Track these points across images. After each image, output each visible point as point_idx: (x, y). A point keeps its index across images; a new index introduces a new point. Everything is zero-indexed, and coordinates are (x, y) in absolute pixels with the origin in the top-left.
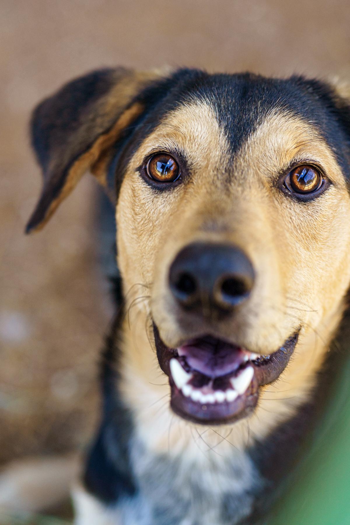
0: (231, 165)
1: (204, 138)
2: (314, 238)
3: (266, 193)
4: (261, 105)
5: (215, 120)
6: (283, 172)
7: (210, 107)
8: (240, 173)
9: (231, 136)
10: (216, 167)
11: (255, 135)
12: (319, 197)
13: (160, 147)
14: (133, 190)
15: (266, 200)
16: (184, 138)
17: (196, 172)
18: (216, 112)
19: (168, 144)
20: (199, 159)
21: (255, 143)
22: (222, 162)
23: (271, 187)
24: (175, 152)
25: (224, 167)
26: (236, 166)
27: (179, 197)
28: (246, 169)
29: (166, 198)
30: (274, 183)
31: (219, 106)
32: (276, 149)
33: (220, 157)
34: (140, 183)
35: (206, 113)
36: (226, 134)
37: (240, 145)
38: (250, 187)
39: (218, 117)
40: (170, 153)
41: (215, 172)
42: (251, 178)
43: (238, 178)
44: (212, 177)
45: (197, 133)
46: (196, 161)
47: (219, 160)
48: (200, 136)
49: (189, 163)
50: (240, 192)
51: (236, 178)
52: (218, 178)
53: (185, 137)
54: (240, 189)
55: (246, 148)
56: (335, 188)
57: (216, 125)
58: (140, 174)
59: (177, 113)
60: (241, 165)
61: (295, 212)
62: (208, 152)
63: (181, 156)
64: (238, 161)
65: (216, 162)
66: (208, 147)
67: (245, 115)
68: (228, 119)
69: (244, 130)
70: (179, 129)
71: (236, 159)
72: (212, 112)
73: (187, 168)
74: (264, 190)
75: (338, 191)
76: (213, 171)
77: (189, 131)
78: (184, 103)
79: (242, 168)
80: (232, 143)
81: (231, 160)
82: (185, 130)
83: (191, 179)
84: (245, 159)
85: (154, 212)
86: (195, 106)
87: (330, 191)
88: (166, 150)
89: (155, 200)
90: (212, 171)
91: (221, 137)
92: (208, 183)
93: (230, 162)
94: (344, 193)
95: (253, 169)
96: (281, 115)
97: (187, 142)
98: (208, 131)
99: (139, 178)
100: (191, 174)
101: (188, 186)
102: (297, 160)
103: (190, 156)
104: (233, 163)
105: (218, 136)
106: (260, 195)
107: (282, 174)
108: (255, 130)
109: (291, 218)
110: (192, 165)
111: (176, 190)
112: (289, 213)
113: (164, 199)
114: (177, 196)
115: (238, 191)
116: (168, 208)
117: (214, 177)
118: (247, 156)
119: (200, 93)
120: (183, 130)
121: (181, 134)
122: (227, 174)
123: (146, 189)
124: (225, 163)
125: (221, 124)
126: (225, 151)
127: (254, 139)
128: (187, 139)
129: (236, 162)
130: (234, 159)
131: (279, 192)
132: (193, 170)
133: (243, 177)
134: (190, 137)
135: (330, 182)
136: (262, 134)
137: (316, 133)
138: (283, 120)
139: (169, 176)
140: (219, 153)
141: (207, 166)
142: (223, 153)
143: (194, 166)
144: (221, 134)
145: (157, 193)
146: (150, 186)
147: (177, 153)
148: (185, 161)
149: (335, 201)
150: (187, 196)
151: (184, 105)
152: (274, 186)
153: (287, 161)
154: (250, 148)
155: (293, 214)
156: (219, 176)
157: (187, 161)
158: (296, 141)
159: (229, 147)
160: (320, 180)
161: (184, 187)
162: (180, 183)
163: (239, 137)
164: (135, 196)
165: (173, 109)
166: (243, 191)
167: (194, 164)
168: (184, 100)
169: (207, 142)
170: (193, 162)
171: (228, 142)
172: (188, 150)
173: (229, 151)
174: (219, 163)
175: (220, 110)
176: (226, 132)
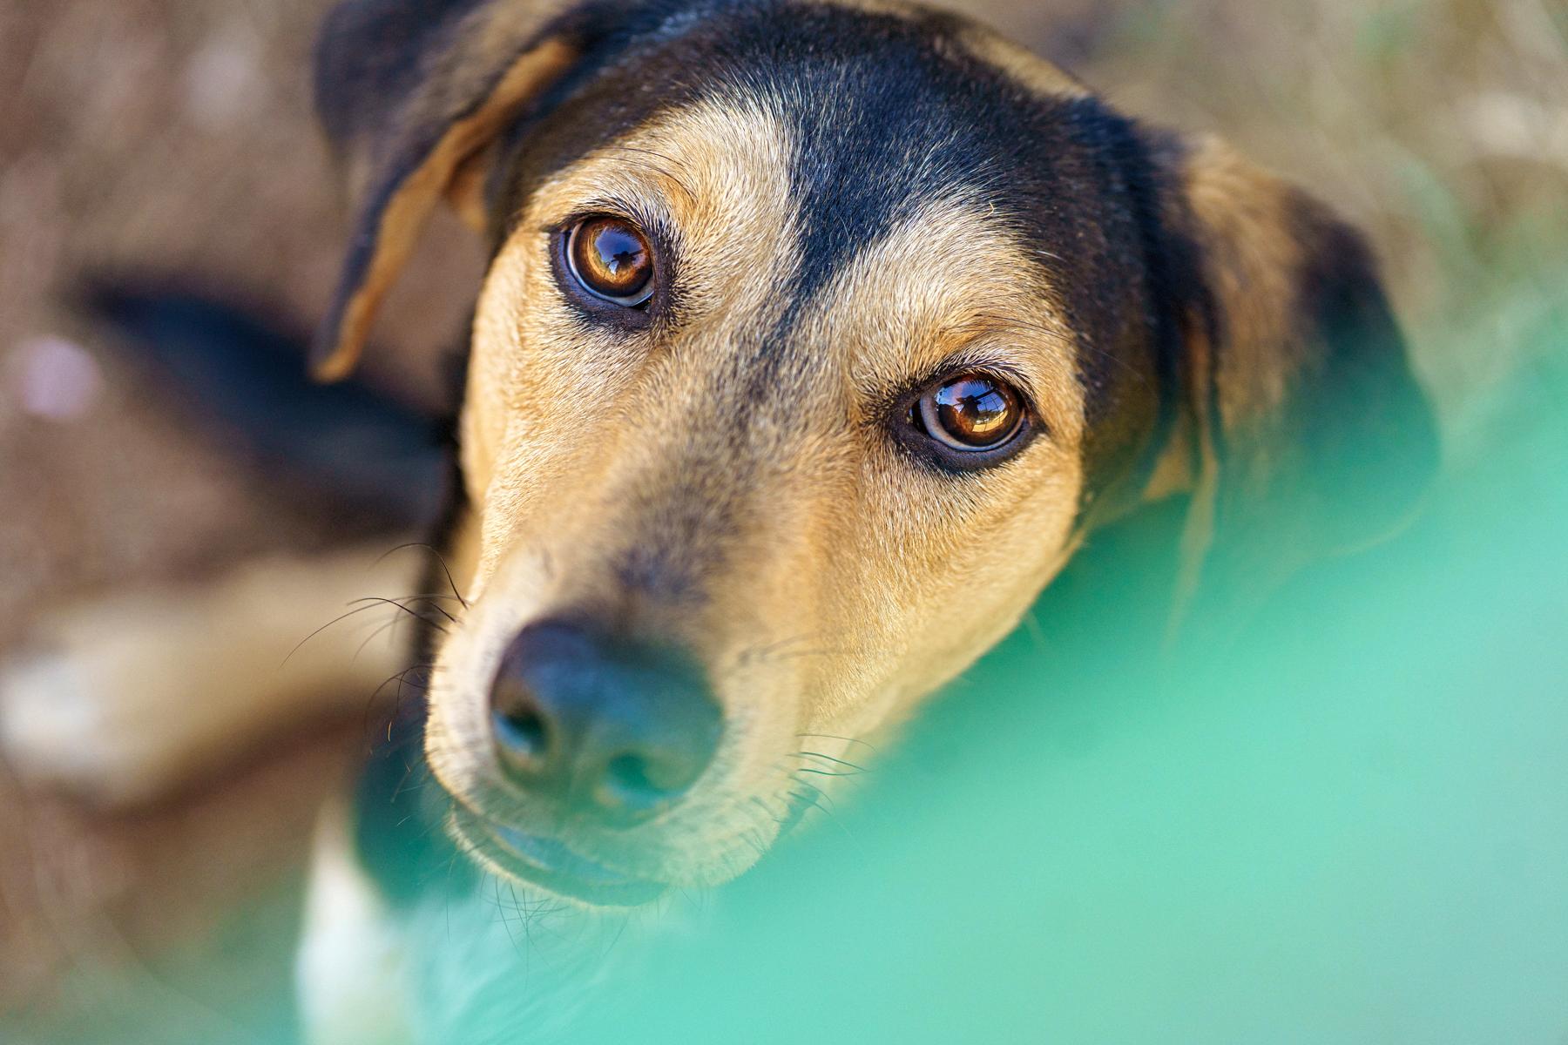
0: (781, 335)
4: (935, 159)
5: (786, 175)
6: (912, 385)
8: (795, 370)
9: (812, 234)
10: (742, 328)
11: (879, 248)
12: (997, 467)
13: (619, 203)
17: (688, 319)
19: (644, 204)
20: (707, 283)
22: (764, 316)
23: (867, 424)
24: (657, 234)
25: (763, 340)
26: (793, 342)
30: (876, 415)
31: (809, 126)
33: (762, 300)
36: (799, 224)
37: (830, 273)
39: (795, 166)
40: (643, 230)
41: (735, 348)
42: (820, 392)
43: (783, 386)
44: (722, 361)
46: (697, 288)
47: (758, 308)
48: (732, 214)
49: (680, 282)
51: (778, 386)
52: (735, 370)
53: (693, 201)
55: (842, 284)
56: (1053, 441)
58: (549, 242)
59: (688, 117)
60: (807, 339)
62: (739, 270)
63: (669, 250)
64: (805, 326)
65: (748, 313)
67: (878, 173)
68: (822, 173)
69: (858, 222)
71: (803, 315)
73: (671, 295)
74: (846, 433)
75: (1055, 450)
76: (731, 342)
77: (709, 188)
79: (807, 352)
80: (808, 258)
81: (790, 316)
82: (697, 180)
84: (825, 324)
87: (1034, 449)
88: (633, 219)
90: (727, 339)
91: (784, 233)
92: (708, 375)
93: (783, 323)
94: (1068, 458)
95: (835, 361)
97: (696, 217)
99: (547, 253)
100: (675, 319)
102: (964, 359)
103: (689, 261)
104: (791, 328)
105: (779, 226)
107: (912, 388)
108: (885, 231)
110: (684, 295)
112: (893, 499)
117: (727, 361)
118: (832, 312)
120: (692, 178)
121: (685, 190)
122: (762, 365)
124: (770, 321)
125: (797, 190)
126: (782, 279)
127: (871, 261)
128: (697, 208)
129: (799, 328)
130: (799, 314)
131: (886, 441)
132: (684, 310)
134: (707, 208)
135: (1042, 427)
139: (621, 276)
140: (765, 284)
141: (721, 316)
142: (774, 287)
143: (688, 299)
144: (789, 223)
146: (563, 294)
147: (662, 237)
148: (672, 271)
151: (714, 102)
152: (875, 421)
153: (933, 356)
154: (851, 288)
155: (903, 503)
156: (741, 364)
157: (677, 275)
159: (797, 271)
160: (1016, 422)
161: (647, 348)
167: (693, 294)
170: (689, 287)
171: (798, 254)
172: (690, 243)
173: (792, 282)
174: (753, 318)
175: (809, 142)
176: (802, 216)
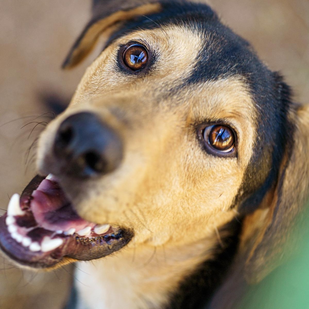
0: (178, 89)
1: (179, 58)
2: (194, 182)
3: (183, 125)
4: (236, 67)
5: (197, 53)
7: (201, 41)
8: (178, 99)
9: (197, 70)
10: (167, 82)
14: (107, 57)
15: (179, 130)
16: (167, 48)
17: (152, 75)
18: (202, 48)
19: (152, 44)
20: (162, 68)
21: (208, 88)
22: (175, 83)
23: (191, 124)
24: (152, 53)
25: (172, 87)
26: (180, 92)
27: (127, 83)
28: (185, 99)
29: (119, 77)
30: (195, 124)
31: (208, 46)
32: (217, 103)
33: (176, 78)
34: (114, 55)
35: (195, 43)
36: (195, 67)
37: (197, 82)
38: (175, 113)
39: (200, 52)
40: (149, 51)
41: (163, 85)
42: (182, 108)
43: (173, 100)
44: (158, 86)
45: (178, 51)
46: (159, 69)
47: (174, 80)
48: (178, 54)
49: (154, 66)
50: (165, 110)
51: (172, 99)
52: (160, 90)
53: (169, 46)
54: (166, 108)
55: (200, 86)
56: (237, 162)
57: (195, 56)
58: (119, 49)
59: (176, 28)
60: (184, 94)
61: (194, 153)
62: (173, 69)
63: (155, 58)
64: (185, 90)
65: (171, 80)
66: (176, 65)
68: (206, 58)
69: (210, 73)
70: (169, 39)
71: (185, 88)
72: (200, 44)
73: (150, 68)
74: (184, 123)
75: (237, 167)
76: (163, 84)
77: (174, 45)
78: (186, 24)
79: (183, 97)
80: (193, 75)
81: (182, 86)
82: (172, 42)
83: (145, 76)
84: (191, 93)
85: (104, 81)
86: (191, 32)
87: (232, 161)
88: (147, 47)
89: (111, 73)
90: (162, 82)
91: (190, 67)
93: (179, 86)
94: (240, 172)
95: (190, 103)
96: (242, 84)
97: (167, 51)
98: (186, 55)
99: (116, 51)
100: (148, 74)
101: (139, 80)
103: (159, 62)
104: (181, 89)
105: (189, 65)
106: (178, 123)
107: (208, 122)
108: (216, 79)
109: (188, 155)
110: (154, 69)
111: (129, 76)
112: (190, 151)
113: (117, 77)
114: (127, 81)
115: (163, 108)
116: (115, 84)
117: (159, 87)
118: (194, 92)
119: (202, 27)
120: (171, 41)
121: (168, 42)
122: (169, 92)
123: (113, 62)
124: (176, 84)
125: (198, 58)
126: (184, 77)
127: (210, 85)
128: (169, 49)
129: (183, 90)
130: (184, 87)
131: (194, 132)
132: (152, 72)
133: (178, 102)
134: (171, 50)
135: (237, 155)
136: (218, 86)
137: (255, 116)
138: (241, 88)
140: (179, 76)
141: (163, 77)
142: (180, 78)
143: (155, 70)
144: (192, 65)
145: (116, 70)
146: (117, 62)
148: (153, 62)
149: (230, 171)
150: (132, 85)
151: (185, 27)
152: (194, 125)
153: (217, 116)
154: (202, 89)
155: (192, 154)
156: (163, 89)
157: (154, 64)
158: (235, 108)
159: (188, 77)
161: (136, 78)
162: (135, 74)
163: (202, 75)
164: (104, 62)
165: (176, 24)
166: (167, 111)
168: (188, 24)
169: (179, 62)
170: (157, 68)
171: (191, 74)
172: (162, 57)
173: (186, 79)
174: (172, 82)
175: (206, 49)
176: (196, 66)
